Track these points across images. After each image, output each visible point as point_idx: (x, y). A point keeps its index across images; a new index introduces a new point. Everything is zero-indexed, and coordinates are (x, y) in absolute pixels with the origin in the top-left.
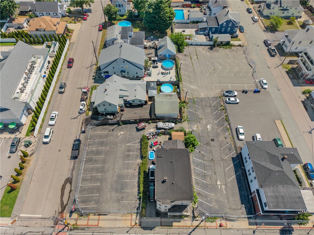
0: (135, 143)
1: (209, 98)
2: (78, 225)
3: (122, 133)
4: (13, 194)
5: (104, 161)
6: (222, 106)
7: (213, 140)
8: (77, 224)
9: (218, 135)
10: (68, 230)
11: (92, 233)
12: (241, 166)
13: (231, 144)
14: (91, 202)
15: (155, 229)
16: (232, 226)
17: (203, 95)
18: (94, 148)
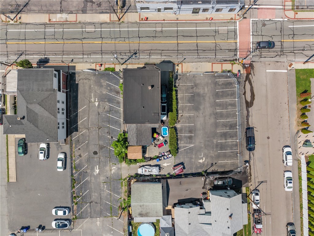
0: (184, 147)
1: (91, 217)
2: (230, 63)
3: (201, 161)
4: (302, 89)
5: (216, 125)
6: (76, 204)
7: (95, 153)
8: (232, 64)
9: (89, 160)
10: (238, 59)
11: (216, 58)
12: (70, 121)
13: (76, 147)
14: (222, 84)
15: (160, 62)
16: (91, 65)
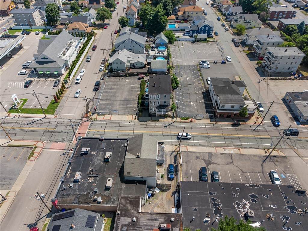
0: (137, 85)
1: (189, 65)
3: (128, 80)
4: (55, 105)
5: (115, 92)
6: (198, 69)
7: (190, 85)
8: (96, 118)
9: (194, 82)
10: (91, 121)
11: (106, 122)
12: (208, 96)
13: (202, 87)
14: (106, 109)
15: (148, 122)
16: (199, 122)
17: (185, 64)
18: (109, 87)
